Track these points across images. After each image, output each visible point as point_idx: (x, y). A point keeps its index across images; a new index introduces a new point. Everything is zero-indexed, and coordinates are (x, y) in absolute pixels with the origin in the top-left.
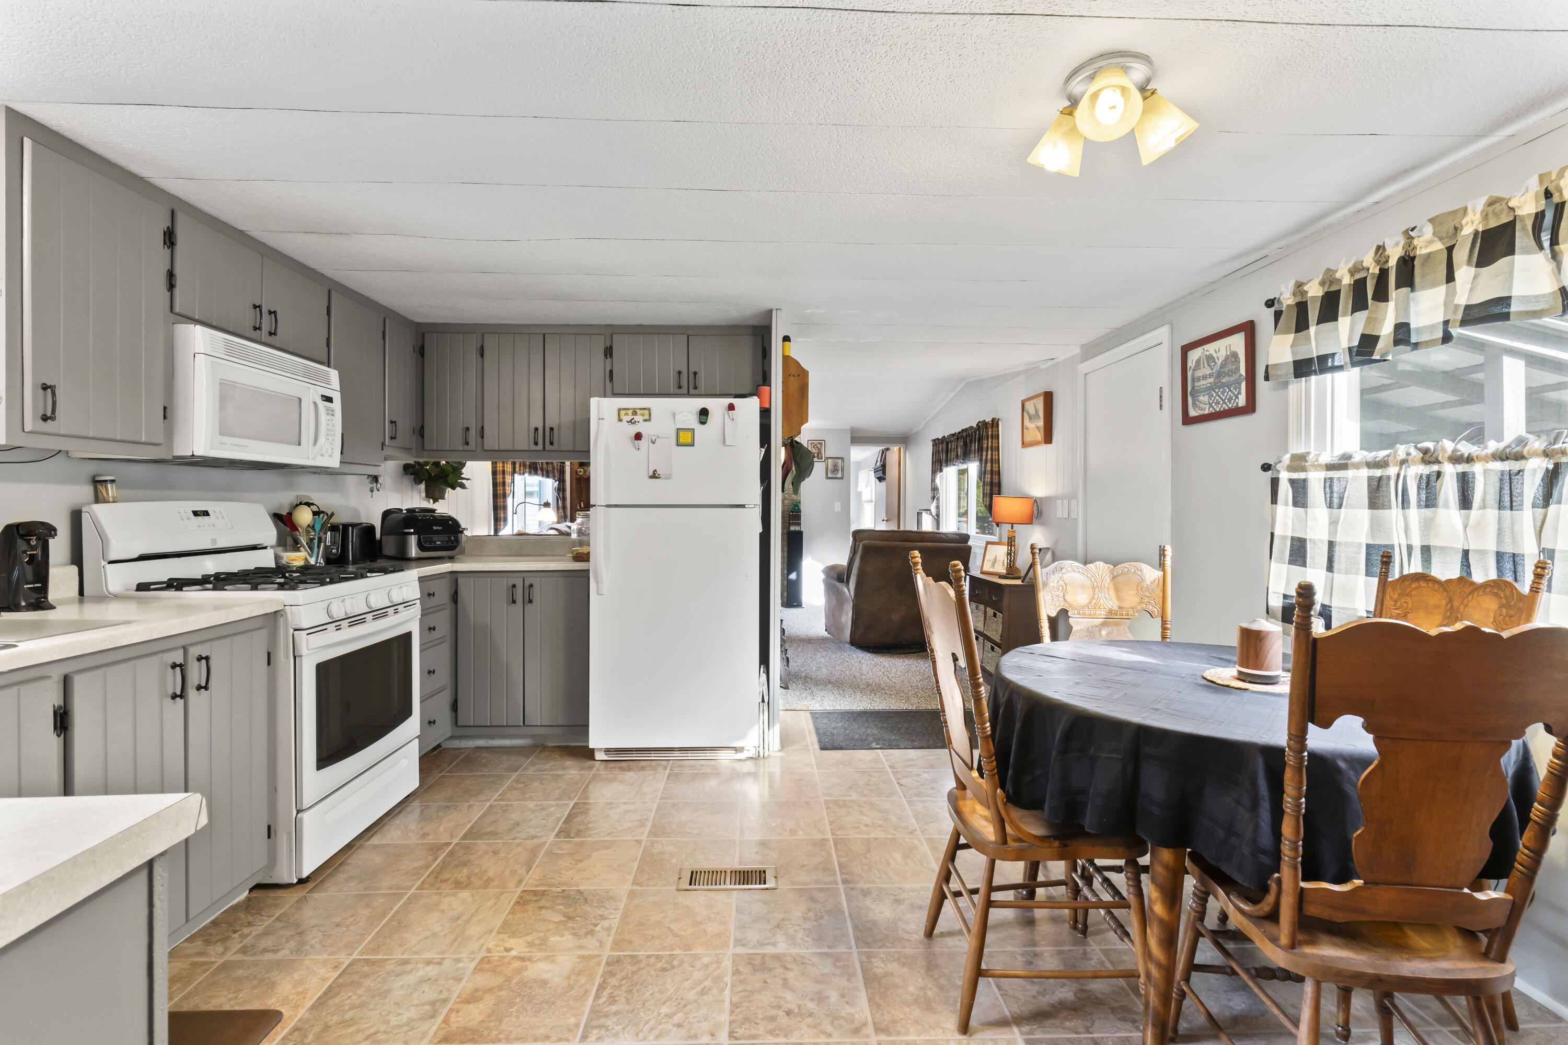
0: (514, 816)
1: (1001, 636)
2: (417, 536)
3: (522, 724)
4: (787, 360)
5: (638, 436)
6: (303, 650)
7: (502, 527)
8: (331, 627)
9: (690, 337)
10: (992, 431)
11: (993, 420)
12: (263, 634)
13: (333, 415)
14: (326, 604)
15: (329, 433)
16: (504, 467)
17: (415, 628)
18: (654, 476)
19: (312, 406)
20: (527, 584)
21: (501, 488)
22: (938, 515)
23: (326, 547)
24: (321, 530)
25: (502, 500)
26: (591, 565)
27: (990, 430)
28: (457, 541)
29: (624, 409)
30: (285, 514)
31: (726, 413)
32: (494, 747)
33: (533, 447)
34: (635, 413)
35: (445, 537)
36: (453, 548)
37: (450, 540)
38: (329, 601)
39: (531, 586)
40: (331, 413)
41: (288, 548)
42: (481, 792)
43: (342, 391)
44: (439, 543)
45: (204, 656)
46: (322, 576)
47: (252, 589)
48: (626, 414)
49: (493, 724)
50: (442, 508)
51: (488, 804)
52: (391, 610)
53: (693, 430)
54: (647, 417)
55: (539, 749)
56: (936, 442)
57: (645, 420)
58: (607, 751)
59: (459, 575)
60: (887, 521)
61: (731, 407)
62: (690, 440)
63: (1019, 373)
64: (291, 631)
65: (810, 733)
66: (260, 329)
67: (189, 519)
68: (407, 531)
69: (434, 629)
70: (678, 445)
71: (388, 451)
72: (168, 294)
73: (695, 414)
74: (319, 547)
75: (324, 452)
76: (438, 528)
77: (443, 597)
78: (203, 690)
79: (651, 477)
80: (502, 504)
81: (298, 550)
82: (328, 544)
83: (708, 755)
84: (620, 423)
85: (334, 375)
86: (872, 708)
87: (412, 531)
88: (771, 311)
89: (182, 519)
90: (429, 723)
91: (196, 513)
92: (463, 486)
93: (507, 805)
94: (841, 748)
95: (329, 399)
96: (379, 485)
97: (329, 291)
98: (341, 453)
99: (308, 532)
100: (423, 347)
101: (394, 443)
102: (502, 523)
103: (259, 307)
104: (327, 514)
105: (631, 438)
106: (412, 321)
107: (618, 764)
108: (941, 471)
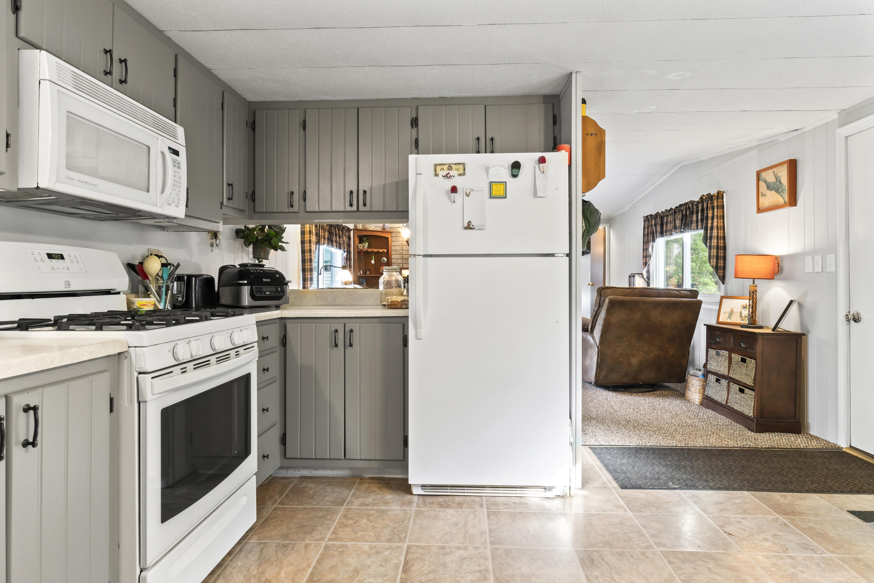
0: (352, 561)
1: (754, 380)
2: (249, 287)
3: (343, 458)
4: (585, 119)
5: (454, 190)
6: (148, 395)
7: (309, 286)
8: (177, 370)
9: (487, 107)
10: (718, 202)
11: (719, 192)
12: (106, 378)
13: (179, 168)
14: (171, 346)
15: (176, 184)
16: (310, 237)
17: (253, 370)
18: (469, 227)
19: (160, 156)
20: (348, 329)
21: (308, 254)
22: (648, 278)
23: (173, 295)
24: (168, 279)
25: (309, 264)
26: (410, 312)
27: (715, 201)
28: (283, 291)
29: (440, 165)
30: (136, 263)
31: (537, 166)
32: (318, 478)
33: (349, 208)
34: (450, 168)
35: (272, 288)
36: (279, 298)
37: (278, 291)
38: (174, 343)
39: (351, 331)
40: (177, 165)
41: (140, 295)
42: (313, 529)
43: (187, 147)
44: (268, 293)
45: (32, 405)
46: (168, 317)
47: (96, 330)
48: (442, 169)
49: (318, 457)
50: (269, 264)
51: (324, 544)
52: (233, 353)
53: (506, 182)
54: (461, 172)
55: (358, 481)
56: (647, 219)
57: (460, 175)
58: (423, 486)
59: (287, 321)
60: (592, 285)
61: (542, 160)
62: (502, 193)
63: (749, 149)
64: (136, 374)
65: (600, 469)
66: (110, 73)
67: (42, 261)
68: (241, 282)
69: (267, 370)
70: (491, 197)
71: (225, 210)
72: (13, 17)
73: (507, 167)
74: (166, 294)
75: (171, 202)
76: (267, 280)
77: (274, 341)
78: (30, 447)
79: (466, 228)
80: (309, 267)
81: (148, 296)
82: (175, 292)
83: (518, 492)
84: (437, 177)
85: (180, 131)
86: (644, 444)
87: (246, 282)
88: (571, 73)
89: (36, 261)
90: (264, 457)
91: (50, 256)
92: (282, 249)
93: (342, 546)
94: (640, 488)
95: (176, 153)
96: (218, 242)
97: (176, 56)
98: (187, 206)
99: (157, 280)
100: (254, 122)
101: (231, 203)
102: (309, 282)
103: (110, 51)
104: (173, 266)
105: (447, 192)
106: (245, 99)
107: (434, 499)
108: (654, 241)
